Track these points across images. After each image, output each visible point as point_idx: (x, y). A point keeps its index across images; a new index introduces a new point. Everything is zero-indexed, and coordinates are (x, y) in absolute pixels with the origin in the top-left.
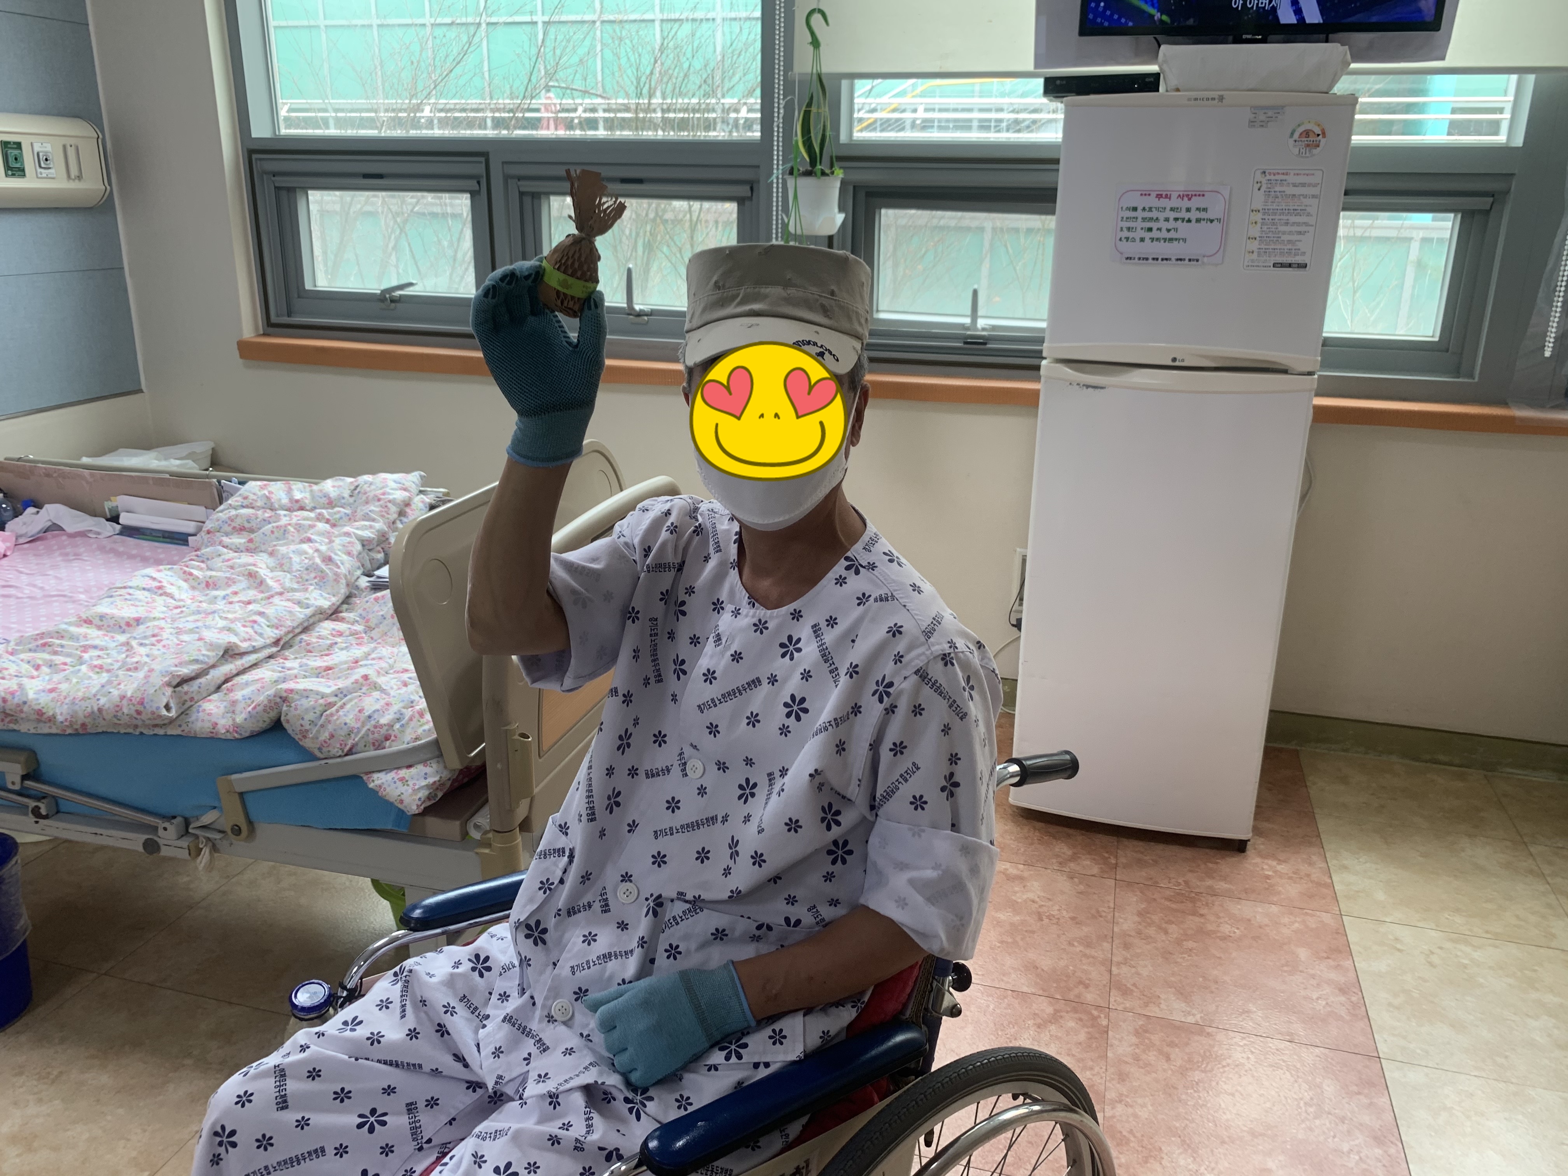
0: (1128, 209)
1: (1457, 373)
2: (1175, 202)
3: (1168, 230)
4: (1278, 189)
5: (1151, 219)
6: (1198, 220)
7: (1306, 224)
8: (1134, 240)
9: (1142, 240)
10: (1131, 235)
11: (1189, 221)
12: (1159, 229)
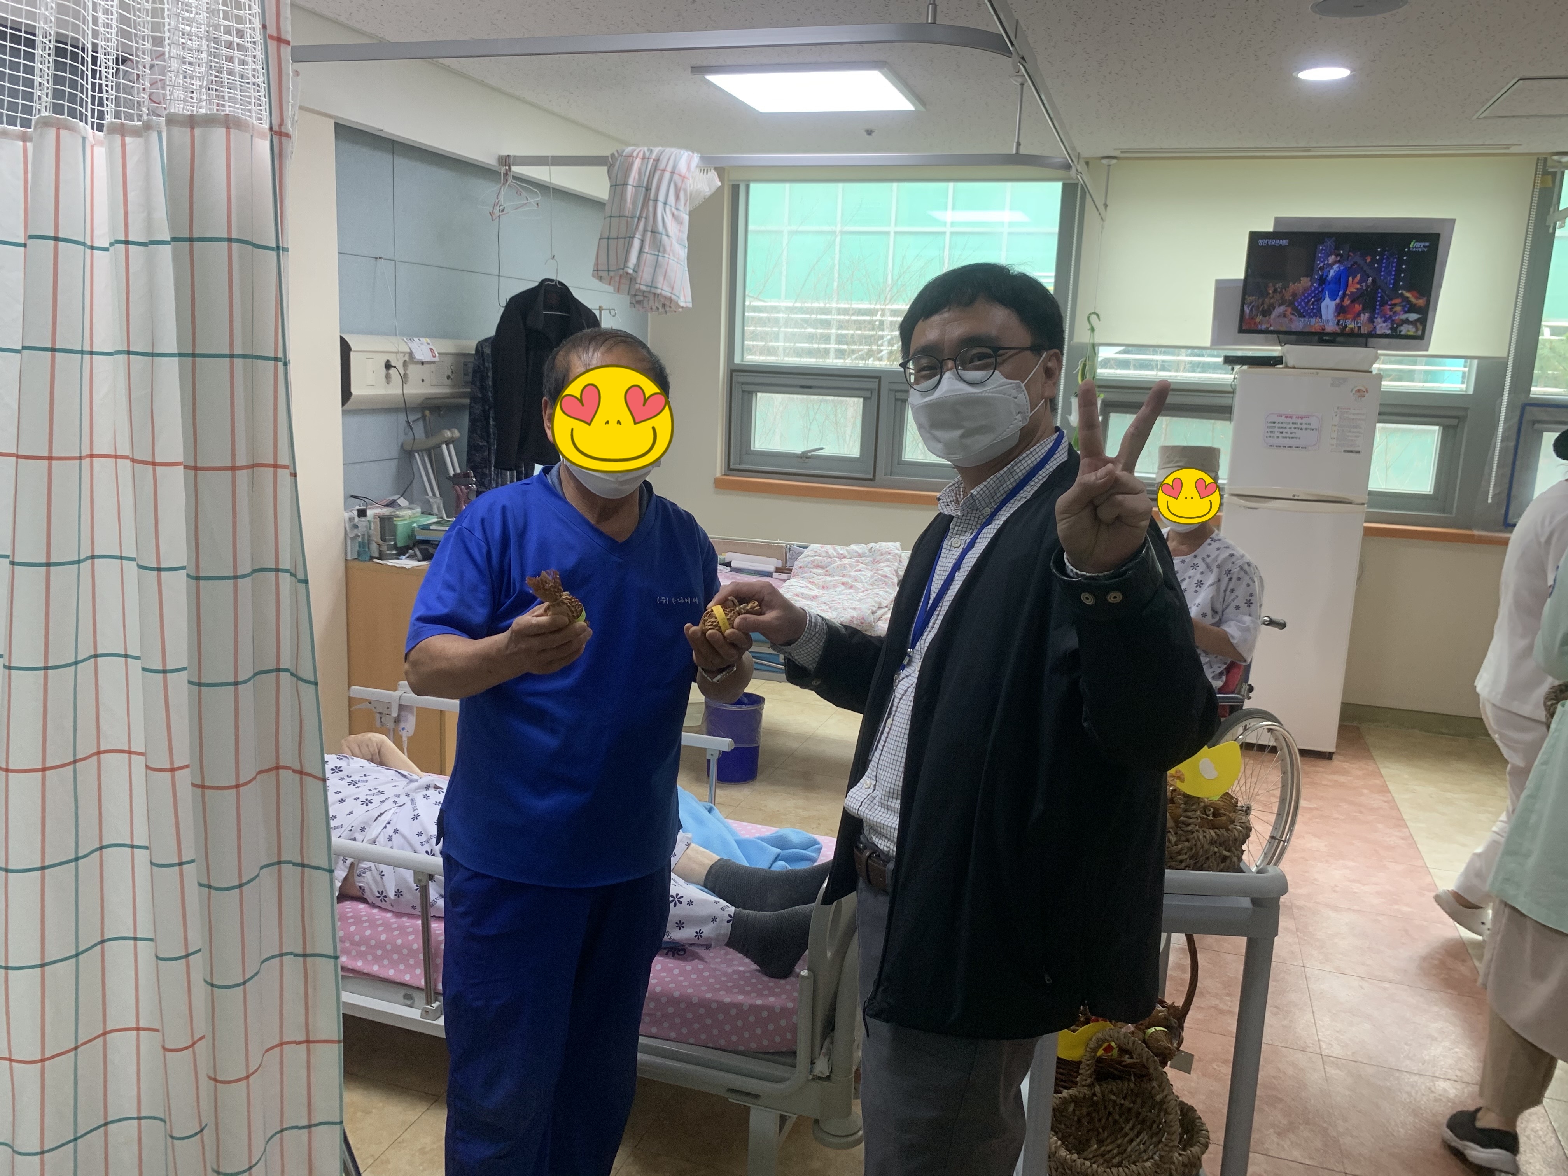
0: (1271, 422)
1: (1443, 511)
2: (1294, 420)
3: (1291, 433)
4: (1345, 415)
5: (1282, 428)
6: (1306, 429)
7: (1359, 432)
8: (1273, 437)
9: (1278, 437)
10: (1272, 435)
11: (1301, 429)
12: (1287, 433)
